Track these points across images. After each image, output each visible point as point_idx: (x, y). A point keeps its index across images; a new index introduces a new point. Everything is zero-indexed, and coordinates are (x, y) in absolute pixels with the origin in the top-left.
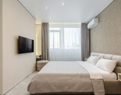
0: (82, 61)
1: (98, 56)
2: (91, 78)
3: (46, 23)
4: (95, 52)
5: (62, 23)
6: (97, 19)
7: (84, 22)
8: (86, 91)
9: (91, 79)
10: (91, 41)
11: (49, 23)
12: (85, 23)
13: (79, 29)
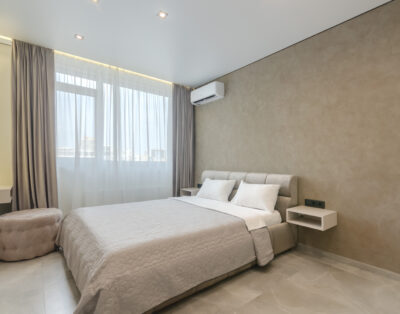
0: (174, 196)
1: (228, 179)
2: (250, 229)
3: (39, 48)
4: (211, 169)
5: (114, 67)
6: (222, 85)
7: (181, 82)
8: (245, 263)
9: (250, 232)
10: (198, 140)
11: (56, 52)
12: (183, 87)
13: (167, 99)
